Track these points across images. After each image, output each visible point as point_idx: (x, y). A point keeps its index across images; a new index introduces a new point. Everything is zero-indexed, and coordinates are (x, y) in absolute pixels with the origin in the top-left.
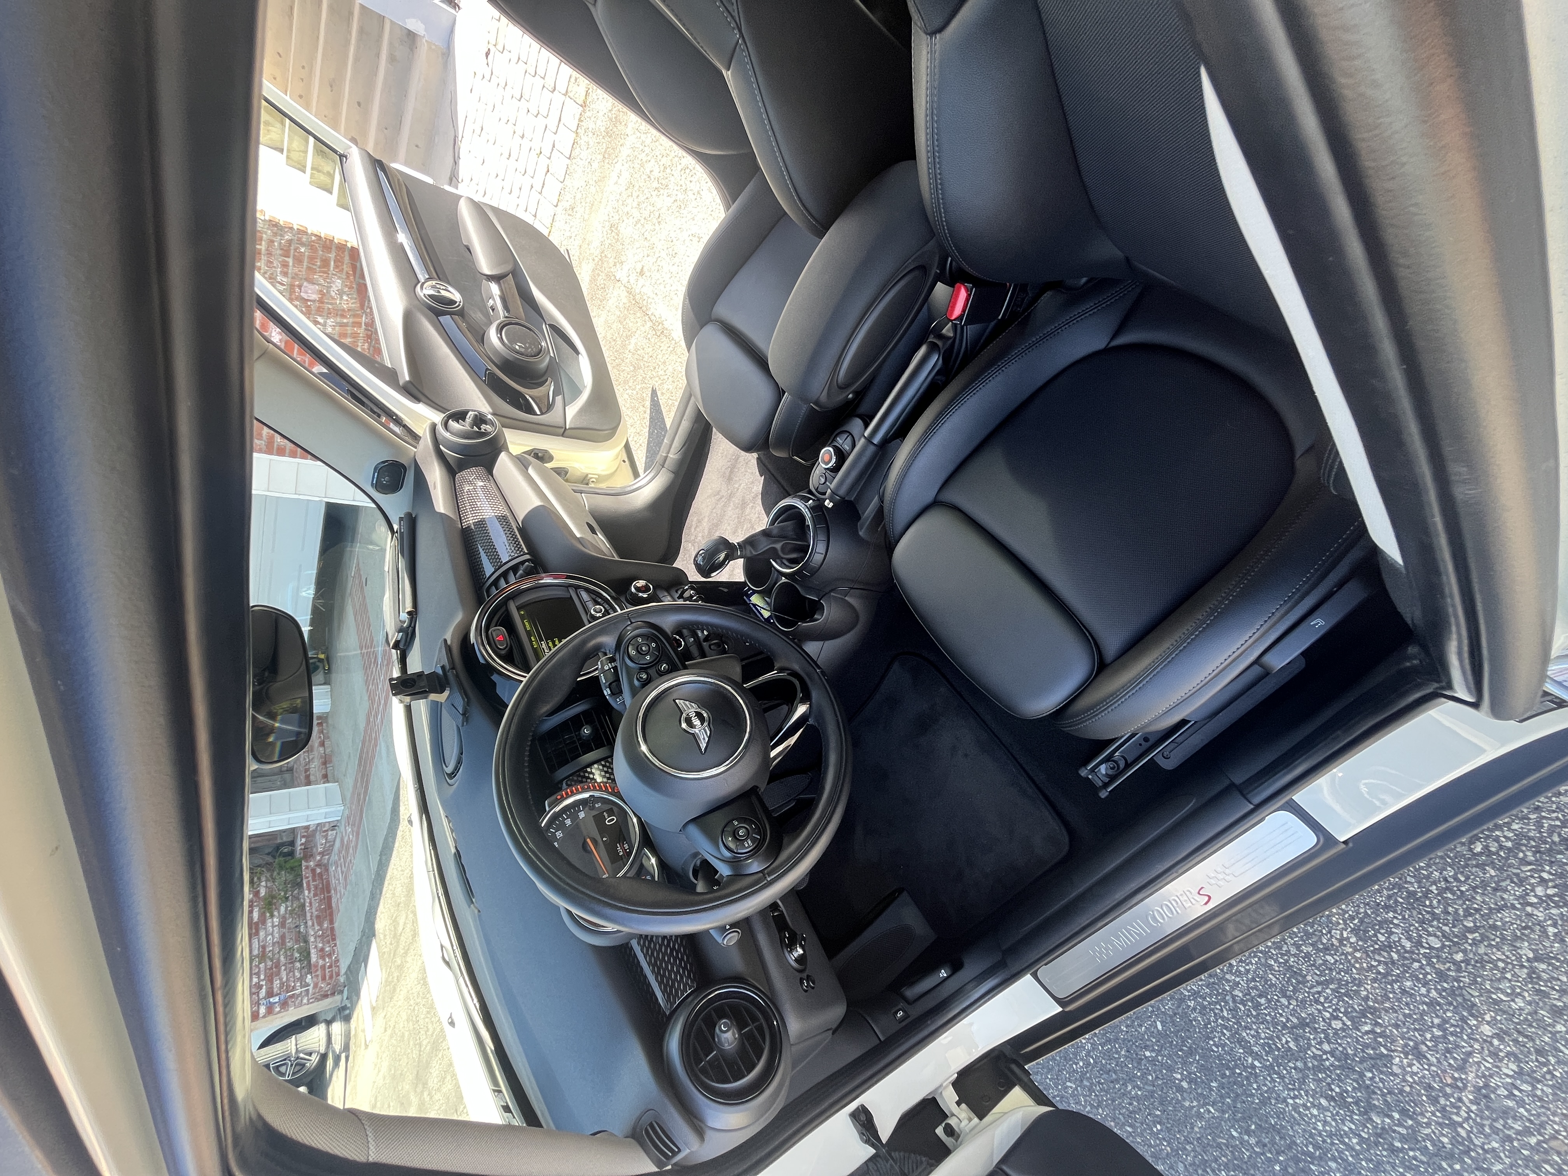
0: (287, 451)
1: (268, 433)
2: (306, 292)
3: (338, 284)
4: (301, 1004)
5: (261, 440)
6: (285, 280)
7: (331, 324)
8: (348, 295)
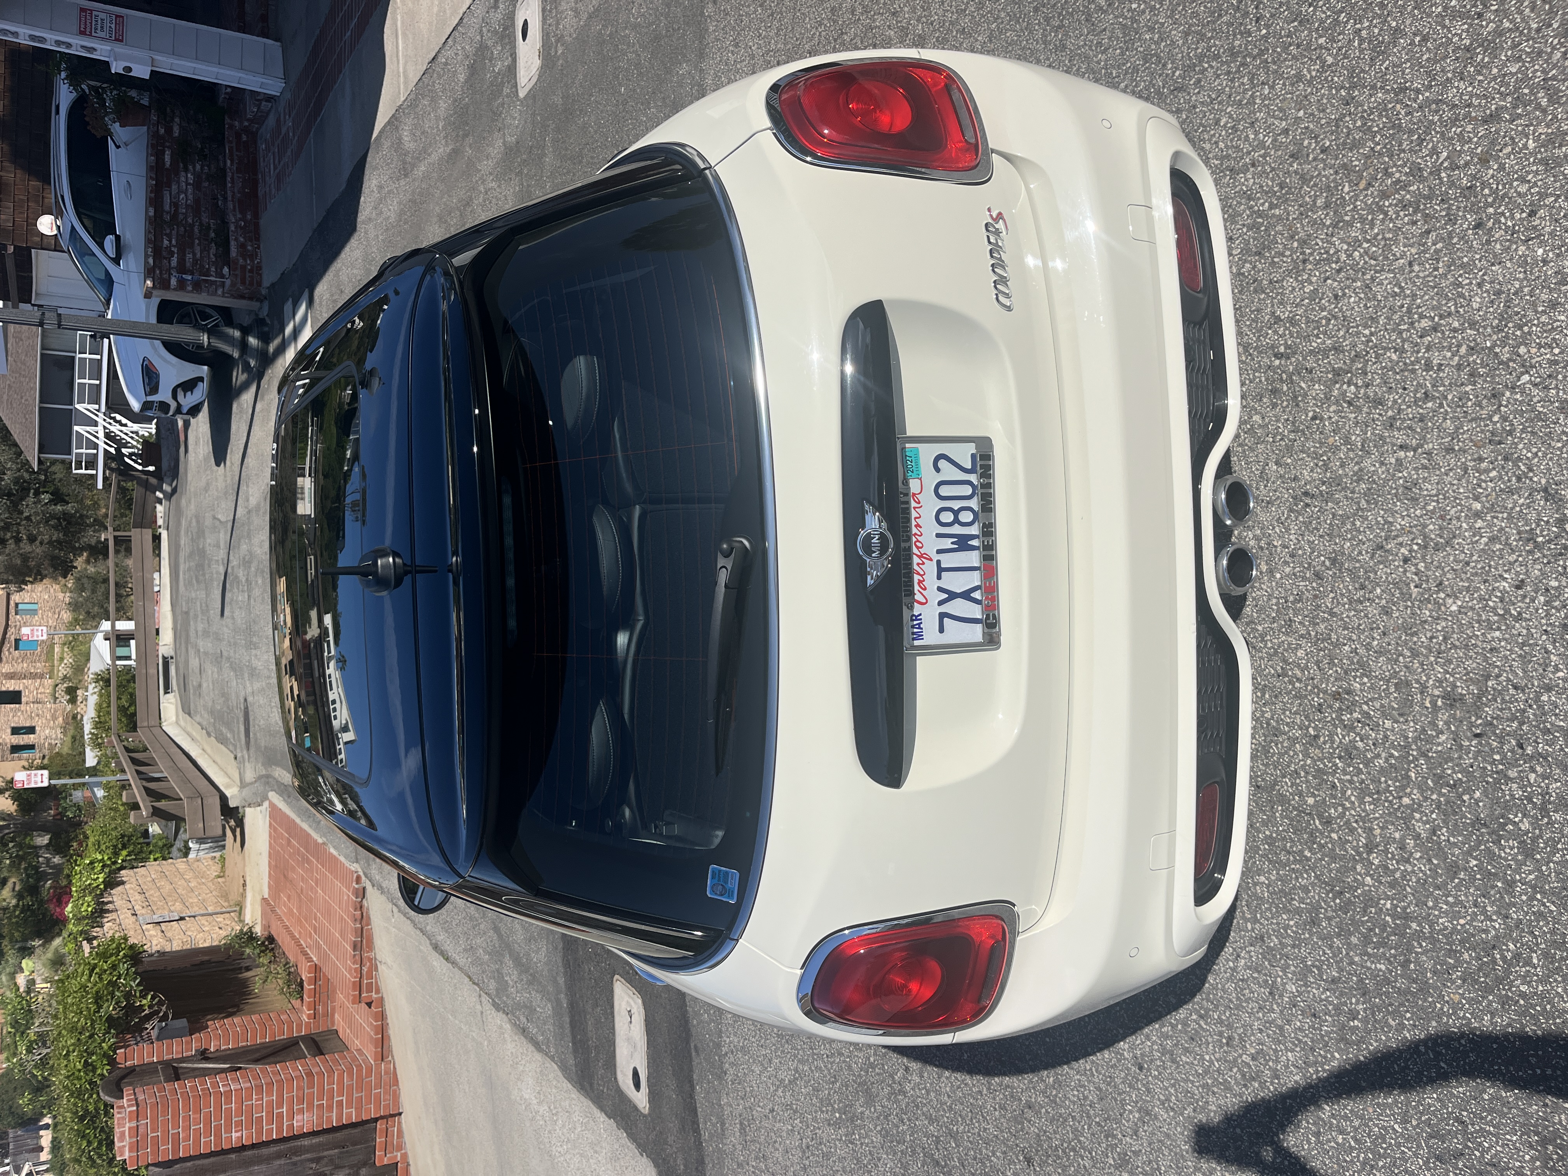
4: (215, 293)
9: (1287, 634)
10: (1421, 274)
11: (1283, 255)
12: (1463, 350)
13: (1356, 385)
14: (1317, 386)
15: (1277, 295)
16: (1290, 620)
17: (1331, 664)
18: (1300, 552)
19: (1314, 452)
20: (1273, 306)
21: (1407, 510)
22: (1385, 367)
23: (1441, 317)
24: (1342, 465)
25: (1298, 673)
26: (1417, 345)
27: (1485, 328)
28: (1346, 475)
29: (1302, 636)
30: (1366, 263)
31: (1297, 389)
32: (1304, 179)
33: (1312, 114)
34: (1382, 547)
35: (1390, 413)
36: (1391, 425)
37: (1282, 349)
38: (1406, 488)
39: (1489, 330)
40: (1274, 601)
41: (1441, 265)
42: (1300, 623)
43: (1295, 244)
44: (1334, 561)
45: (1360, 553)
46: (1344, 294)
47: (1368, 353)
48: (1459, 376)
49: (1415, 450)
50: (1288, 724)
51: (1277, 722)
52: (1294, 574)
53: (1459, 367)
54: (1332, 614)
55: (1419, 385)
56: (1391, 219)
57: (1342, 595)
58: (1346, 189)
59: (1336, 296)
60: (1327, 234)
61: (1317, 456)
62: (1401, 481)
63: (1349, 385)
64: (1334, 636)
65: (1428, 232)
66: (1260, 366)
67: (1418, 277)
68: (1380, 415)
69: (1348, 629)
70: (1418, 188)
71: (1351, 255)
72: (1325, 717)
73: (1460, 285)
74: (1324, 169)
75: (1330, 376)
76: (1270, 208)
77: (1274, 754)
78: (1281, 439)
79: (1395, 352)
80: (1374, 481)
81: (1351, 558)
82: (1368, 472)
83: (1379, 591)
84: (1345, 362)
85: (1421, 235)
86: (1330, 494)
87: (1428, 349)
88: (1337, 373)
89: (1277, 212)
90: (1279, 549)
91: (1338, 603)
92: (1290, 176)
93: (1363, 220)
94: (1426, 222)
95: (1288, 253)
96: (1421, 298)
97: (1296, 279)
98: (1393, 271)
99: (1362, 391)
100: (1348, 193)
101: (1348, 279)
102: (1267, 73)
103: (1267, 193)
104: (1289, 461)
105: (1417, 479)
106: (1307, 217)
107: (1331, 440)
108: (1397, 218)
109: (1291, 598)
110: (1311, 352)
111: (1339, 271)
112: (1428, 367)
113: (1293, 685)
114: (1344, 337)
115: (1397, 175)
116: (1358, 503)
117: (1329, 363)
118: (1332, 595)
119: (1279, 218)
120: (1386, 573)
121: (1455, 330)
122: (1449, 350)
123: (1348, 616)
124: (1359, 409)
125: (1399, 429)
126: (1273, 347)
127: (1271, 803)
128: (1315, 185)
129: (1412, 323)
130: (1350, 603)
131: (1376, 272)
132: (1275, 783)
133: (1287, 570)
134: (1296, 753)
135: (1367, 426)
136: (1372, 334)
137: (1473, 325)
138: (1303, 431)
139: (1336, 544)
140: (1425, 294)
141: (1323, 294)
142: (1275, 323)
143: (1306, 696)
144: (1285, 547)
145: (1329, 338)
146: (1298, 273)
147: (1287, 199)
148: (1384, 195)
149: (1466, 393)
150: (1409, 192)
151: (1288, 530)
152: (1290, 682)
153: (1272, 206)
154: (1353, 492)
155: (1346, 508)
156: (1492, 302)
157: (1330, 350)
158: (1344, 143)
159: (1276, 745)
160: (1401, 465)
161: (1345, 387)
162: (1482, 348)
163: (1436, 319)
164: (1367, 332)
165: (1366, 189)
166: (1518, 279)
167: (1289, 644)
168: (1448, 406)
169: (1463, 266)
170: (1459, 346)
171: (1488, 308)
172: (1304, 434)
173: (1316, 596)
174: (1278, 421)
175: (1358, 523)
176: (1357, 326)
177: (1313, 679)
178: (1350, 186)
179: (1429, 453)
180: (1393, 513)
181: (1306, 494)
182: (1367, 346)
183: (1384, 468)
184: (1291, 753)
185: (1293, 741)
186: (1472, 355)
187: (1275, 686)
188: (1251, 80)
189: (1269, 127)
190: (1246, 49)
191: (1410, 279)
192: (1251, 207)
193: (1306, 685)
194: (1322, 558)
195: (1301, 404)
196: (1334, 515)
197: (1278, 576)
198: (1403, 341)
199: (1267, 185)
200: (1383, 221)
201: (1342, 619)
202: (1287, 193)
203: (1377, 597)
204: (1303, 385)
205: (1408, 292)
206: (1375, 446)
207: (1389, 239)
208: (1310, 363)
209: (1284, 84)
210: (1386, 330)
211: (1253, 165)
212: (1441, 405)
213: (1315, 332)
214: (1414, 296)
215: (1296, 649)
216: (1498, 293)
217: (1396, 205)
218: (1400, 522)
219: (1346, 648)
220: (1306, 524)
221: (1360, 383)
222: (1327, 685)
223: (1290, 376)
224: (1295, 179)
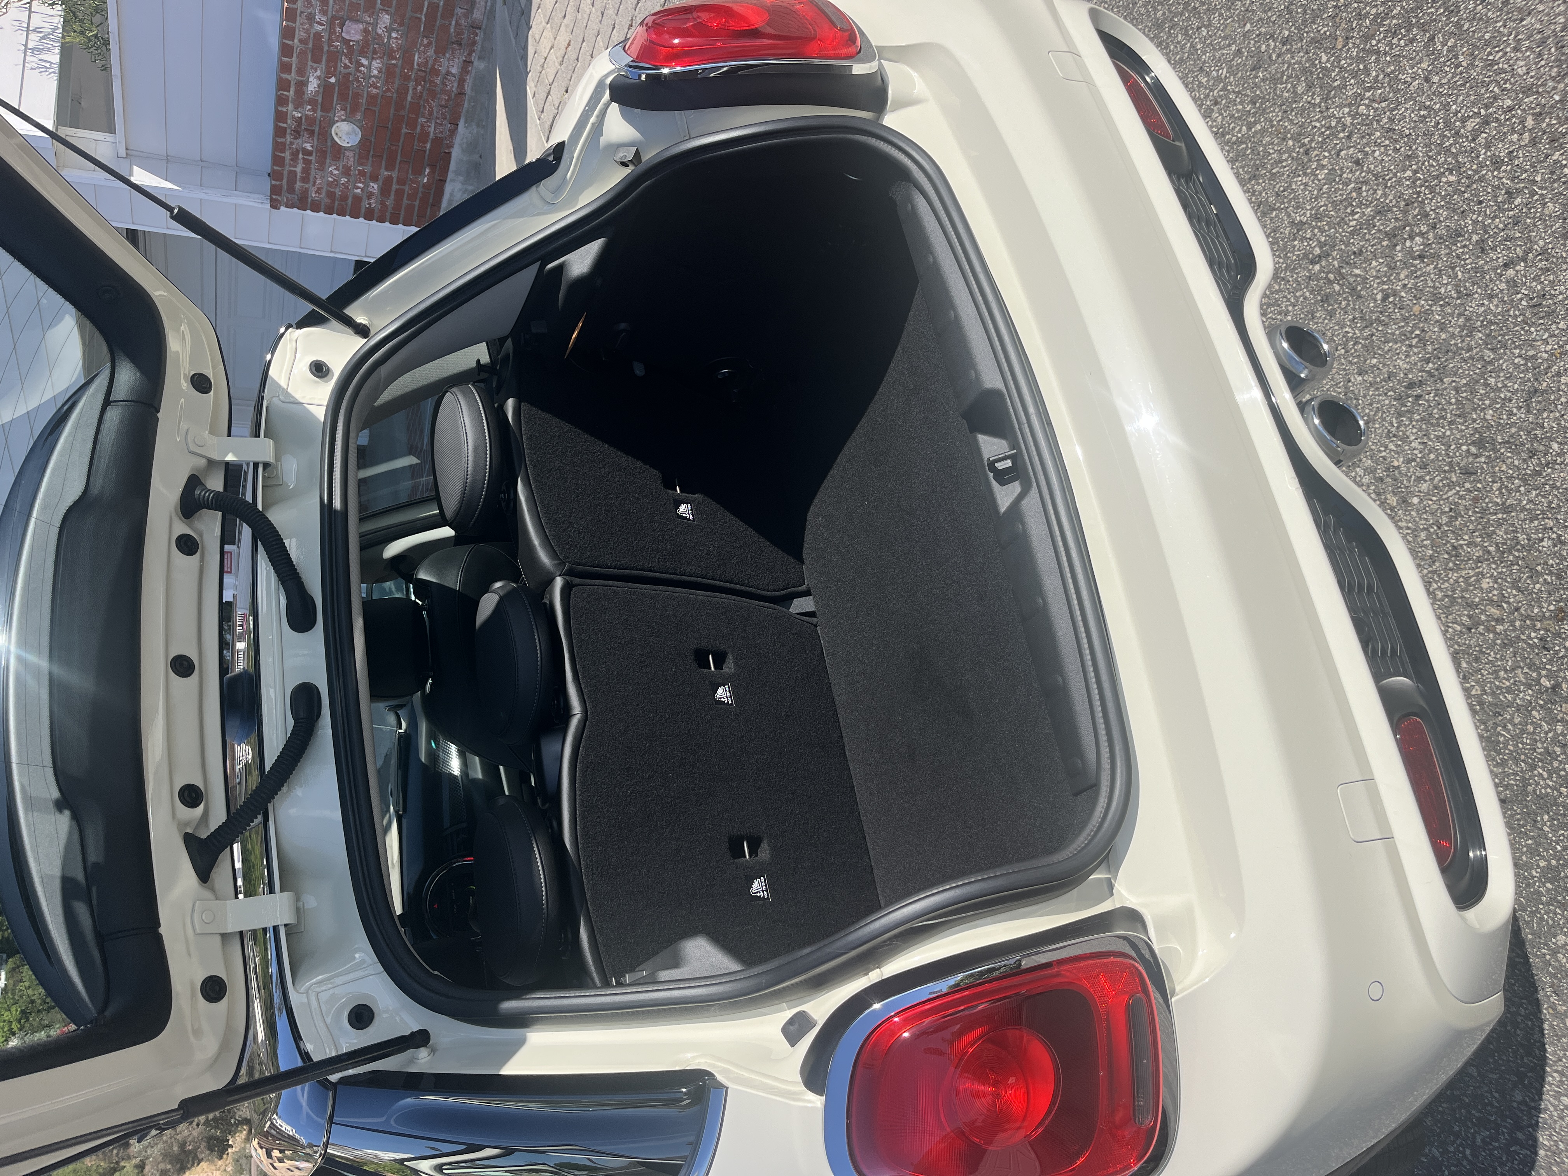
0: (323, 207)
1: (301, 187)
2: (348, 33)
3: (386, 19)
5: (294, 194)
6: (324, 19)
7: (376, 65)
8: (398, 31)
9: (1458, 568)
10: (1444, 81)
11: (1281, 161)
12: (1530, 122)
13: (1421, 234)
14: (1374, 263)
15: (1290, 202)
16: (1454, 548)
17: (1534, 575)
18: (1432, 456)
19: (1401, 334)
20: (1289, 216)
21: (1547, 330)
22: (1446, 195)
23: (1487, 107)
24: (1443, 328)
25: (1494, 611)
26: (1472, 150)
27: (1544, 85)
28: (1453, 336)
29: (1479, 560)
30: (1376, 110)
31: (1352, 280)
32: (1275, 80)
33: (1261, 19)
34: (1536, 391)
35: (1475, 238)
36: (1483, 250)
37: (1317, 251)
38: (1534, 306)
39: (1550, 84)
40: (1423, 535)
41: (1461, 58)
42: (1469, 544)
43: (1291, 143)
44: (1480, 444)
45: (1511, 414)
46: (1367, 154)
47: (1419, 193)
48: (1539, 150)
49: (1524, 259)
50: (1509, 690)
51: (1493, 694)
52: (1436, 488)
53: (1534, 142)
54: (1506, 509)
55: (1496, 188)
56: (1386, 54)
57: (1510, 478)
58: (1324, 58)
59: (1357, 162)
60: (1321, 112)
61: (1406, 336)
62: (1524, 303)
63: (1411, 238)
64: (1521, 537)
65: (1432, 39)
66: (1299, 284)
67: (1442, 85)
68: (1465, 246)
69: (1536, 517)
70: (1402, 7)
71: (1357, 113)
72: (1557, 653)
73: (1494, 63)
74: (1293, 58)
75: (1385, 243)
76: (1249, 129)
77: (1506, 743)
78: (1356, 343)
79: (1451, 174)
80: (1491, 323)
81: (1501, 427)
82: (1478, 316)
83: (1555, 446)
84: (1397, 219)
85: (1426, 46)
86: (1442, 369)
87: (1488, 147)
88: (1392, 236)
89: (1258, 127)
90: (1403, 469)
91: (1509, 491)
92: (1259, 87)
93: (1355, 75)
94: (1425, 31)
95: (1285, 156)
96: (1455, 102)
97: (1305, 174)
98: (1411, 98)
99: (1431, 236)
100: (1328, 61)
101: (1363, 137)
102: (1200, 17)
103: (1240, 118)
104: (1374, 361)
105: (1543, 289)
106: (1292, 110)
107: (1416, 309)
108: (1391, 49)
109: (1444, 520)
110: (1352, 233)
111: (1349, 137)
112: (1497, 164)
113: (1495, 633)
114: (1385, 195)
115: (1374, 11)
116: (1482, 357)
117: (1379, 231)
118: (1496, 486)
119: (1263, 130)
120: (1556, 419)
121: (1510, 109)
122: (1513, 131)
123: (1530, 501)
124: (1436, 256)
125: (1494, 249)
126: (1306, 255)
127: (1531, 817)
128: (1289, 77)
129: (1457, 133)
130: (1525, 482)
131: (1392, 110)
132: (1525, 783)
133: (1424, 487)
134: (1537, 726)
135: (1453, 269)
136: (1415, 172)
137: (1528, 91)
138: (1378, 320)
139: (1474, 421)
140: (1458, 96)
141: (1341, 169)
142: (1298, 230)
143: (1518, 637)
144: (1408, 461)
145: (1367, 206)
146: (1304, 167)
147: (1264, 110)
148: (1367, 38)
149: (1556, 162)
150: (1393, 17)
151: (1405, 439)
152: (1488, 630)
153: (1250, 126)
154: (1470, 349)
155: (1468, 371)
156: (1540, 55)
157: (1374, 217)
158: (1304, 21)
159: (1505, 727)
160: (1515, 284)
161: (1408, 243)
162: (1552, 107)
163: (1483, 112)
164: (1409, 173)
165: (1346, 44)
166: (1559, 14)
167: (1466, 579)
168: (1541, 188)
169: (1487, 43)
170: (1522, 122)
171: (1536, 63)
172: (1380, 322)
173: (1476, 500)
174: (1343, 327)
175: (1492, 381)
176: (1395, 175)
177: (1517, 609)
178: (1327, 54)
179: (1544, 252)
180: (1531, 343)
181: (1411, 385)
182: (1416, 187)
183: (1495, 301)
184: (1530, 728)
185: (1526, 709)
186: (1543, 120)
187: (1469, 647)
188: (1186, 34)
189: (1219, 60)
190: (1171, 12)
191: (1434, 94)
192: (1229, 141)
193: (1512, 623)
194: (1464, 448)
195: (1363, 293)
196: (1457, 389)
197: (1415, 500)
198: (1455, 156)
199: (1238, 111)
200: (1377, 61)
201: (1523, 509)
202: (1262, 104)
203: (1558, 455)
204: (1357, 271)
205: (1438, 106)
206: (1473, 284)
207: (1392, 72)
208: (1357, 243)
209: (1221, 15)
210: (1430, 157)
211: (1216, 103)
212: (1533, 193)
213: (1349, 210)
214: (1446, 107)
215: (1478, 581)
216: (1543, 42)
217: (1385, 38)
218: (1543, 351)
219: (1545, 544)
220: (1427, 420)
221: (1424, 229)
222: (1541, 607)
223: (1338, 272)
224: (1266, 86)
